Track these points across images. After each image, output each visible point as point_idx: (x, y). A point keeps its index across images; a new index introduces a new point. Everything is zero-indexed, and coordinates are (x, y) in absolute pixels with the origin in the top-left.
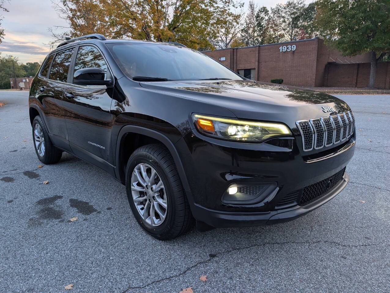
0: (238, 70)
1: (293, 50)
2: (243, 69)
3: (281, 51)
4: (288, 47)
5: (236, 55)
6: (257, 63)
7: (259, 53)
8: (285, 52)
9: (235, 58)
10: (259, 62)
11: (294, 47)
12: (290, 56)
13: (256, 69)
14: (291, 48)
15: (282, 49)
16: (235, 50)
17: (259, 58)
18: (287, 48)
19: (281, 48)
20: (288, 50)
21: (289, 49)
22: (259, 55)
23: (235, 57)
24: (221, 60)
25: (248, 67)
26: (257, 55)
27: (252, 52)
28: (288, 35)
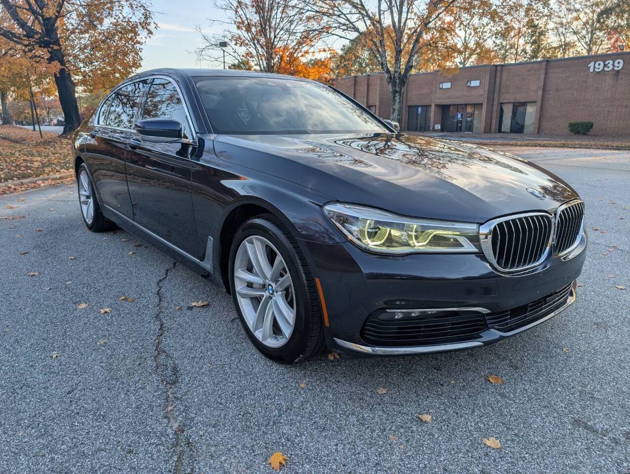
0: (501, 103)
1: (616, 69)
2: (512, 103)
3: (591, 70)
4: (606, 63)
5: (501, 77)
6: (541, 92)
7: (546, 73)
8: (599, 72)
9: (498, 83)
10: (544, 90)
11: (619, 63)
12: (609, 80)
13: (538, 102)
14: (613, 65)
15: (595, 67)
16: (499, 68)
17: (545, 82)
18: (605, 65)
19: (592, 65)
20: (606, 69)
21: (608, 67)
22: (545, 78)
23: (498, 80)
24: (472, 85)
25: (521, 97)
26: (542, 77)
27: (533, 72)
28: (583, 44)
